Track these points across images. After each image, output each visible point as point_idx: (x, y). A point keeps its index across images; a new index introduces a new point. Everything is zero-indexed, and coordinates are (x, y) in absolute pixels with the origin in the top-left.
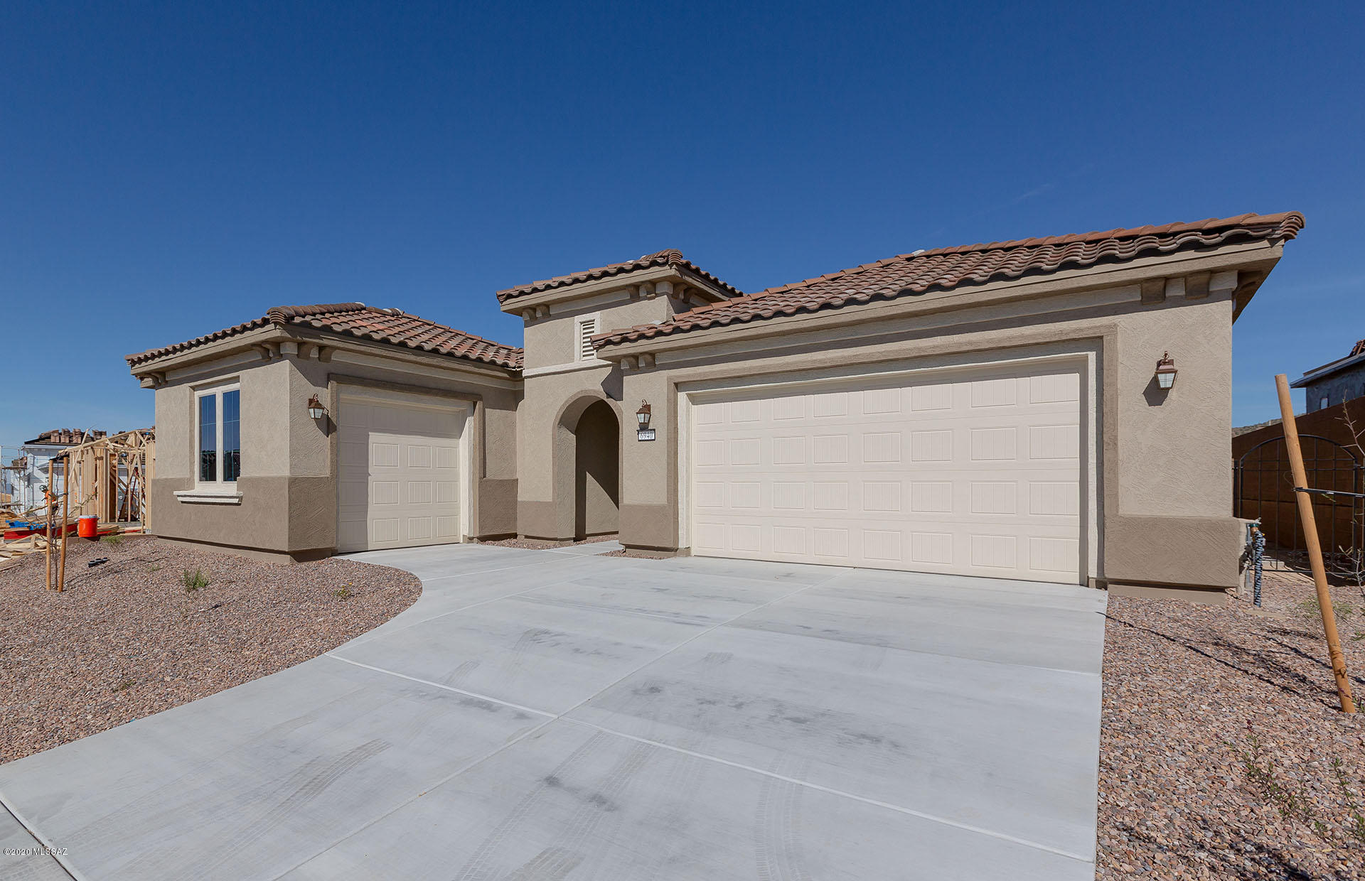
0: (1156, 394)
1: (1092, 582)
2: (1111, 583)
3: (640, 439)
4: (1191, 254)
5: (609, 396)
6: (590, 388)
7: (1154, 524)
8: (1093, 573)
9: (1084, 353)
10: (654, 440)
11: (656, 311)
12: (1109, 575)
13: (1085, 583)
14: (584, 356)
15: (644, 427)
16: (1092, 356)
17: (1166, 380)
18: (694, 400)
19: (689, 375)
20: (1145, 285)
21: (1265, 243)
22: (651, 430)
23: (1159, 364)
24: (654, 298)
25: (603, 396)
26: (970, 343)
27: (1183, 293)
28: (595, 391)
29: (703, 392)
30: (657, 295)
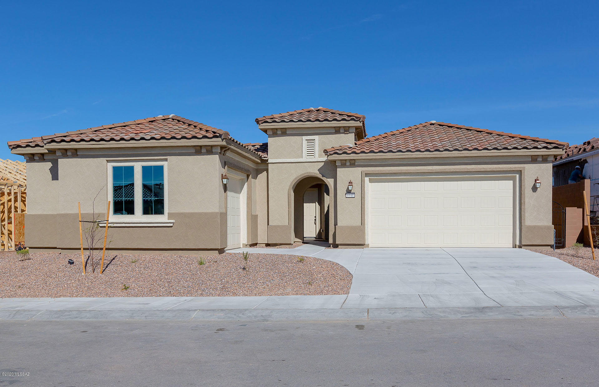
0: (535, 189)
1: (517, 246)
2: (523, 246)
3: (347, 197)
4: (545, 150)
5: (323, 176)
6: (312, 172)
7: (534, 227)
8: (518, 243)
9: (516, 175)
10: (354, 197)
11: (348, 140)
12: (523, 243)
13: (515, 246)
14: (307, 156)
15: (349, 192)
16: (518, 176)
17: (538, 185)
18: (371, 181)
19: (373, 171)
20: (533, 157)
21: (561, 150)
22: (353, 193)
23: (536, 180)
24: (348, 134)
25: (320, 176)
26: (484, 169)
27: (541, 160)
28: (315, 173)
29: (376, 178)
30: (350, 133)
